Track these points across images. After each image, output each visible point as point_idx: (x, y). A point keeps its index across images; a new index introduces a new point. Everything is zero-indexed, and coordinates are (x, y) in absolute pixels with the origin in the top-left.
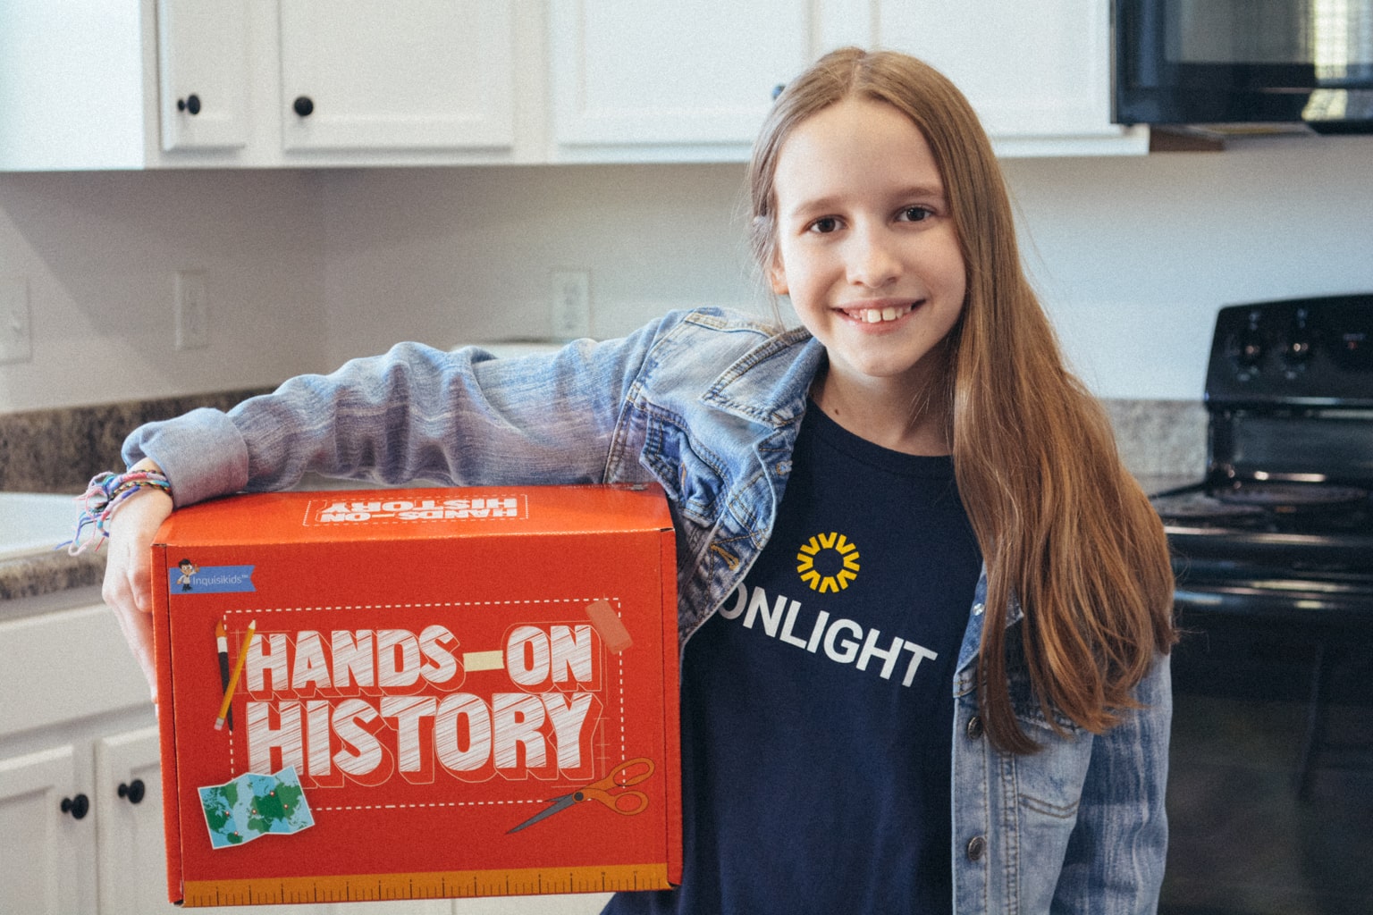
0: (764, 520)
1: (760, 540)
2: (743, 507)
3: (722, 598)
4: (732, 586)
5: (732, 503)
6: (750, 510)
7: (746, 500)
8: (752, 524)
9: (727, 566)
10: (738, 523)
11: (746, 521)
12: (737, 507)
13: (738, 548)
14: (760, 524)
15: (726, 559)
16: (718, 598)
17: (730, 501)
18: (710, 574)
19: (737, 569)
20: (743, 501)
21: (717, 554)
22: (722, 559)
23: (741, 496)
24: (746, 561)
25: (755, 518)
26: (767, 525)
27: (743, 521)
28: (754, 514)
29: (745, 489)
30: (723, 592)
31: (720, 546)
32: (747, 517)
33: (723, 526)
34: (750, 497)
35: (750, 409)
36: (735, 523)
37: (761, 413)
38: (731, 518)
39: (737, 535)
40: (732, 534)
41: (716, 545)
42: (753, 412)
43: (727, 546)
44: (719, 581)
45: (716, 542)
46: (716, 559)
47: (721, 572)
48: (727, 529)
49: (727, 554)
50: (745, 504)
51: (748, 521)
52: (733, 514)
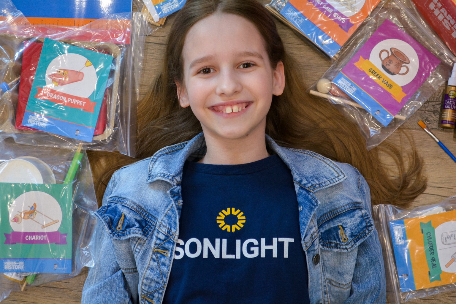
0: (174, 228)
3: (169, 271)
4: (170, 263)
5: (160, 226)
6: (168, 226)
7: (165, 223)
8: (170, 232)
9: (164, 256)
10: (163, 234)
11: (166, 232)
13: (166, 246)
14: (173, 230)
15: (163, 253)
16: (167, 271)
17: (158, 226)
18: (157, 263)
19: (169, 255)
20: (164, 223)
21: (158, 252)
22: (161, 254)
24: (171, 250)
25: (170, 229)
26: (176, 229)
30: (168, 268)
31: (158, 248)
32: (167, 230)
36: (162, 234)
39: (165, 240)
40: (162, 240)
41: (156, 249)
43: (162, 247)
44: (163, 264)
45: (156, 247)
46: (158, 255)
47: (163, 259)
48: (160, 239)
49: (162, 251)
50: (165, 225)
51: (168, 231)
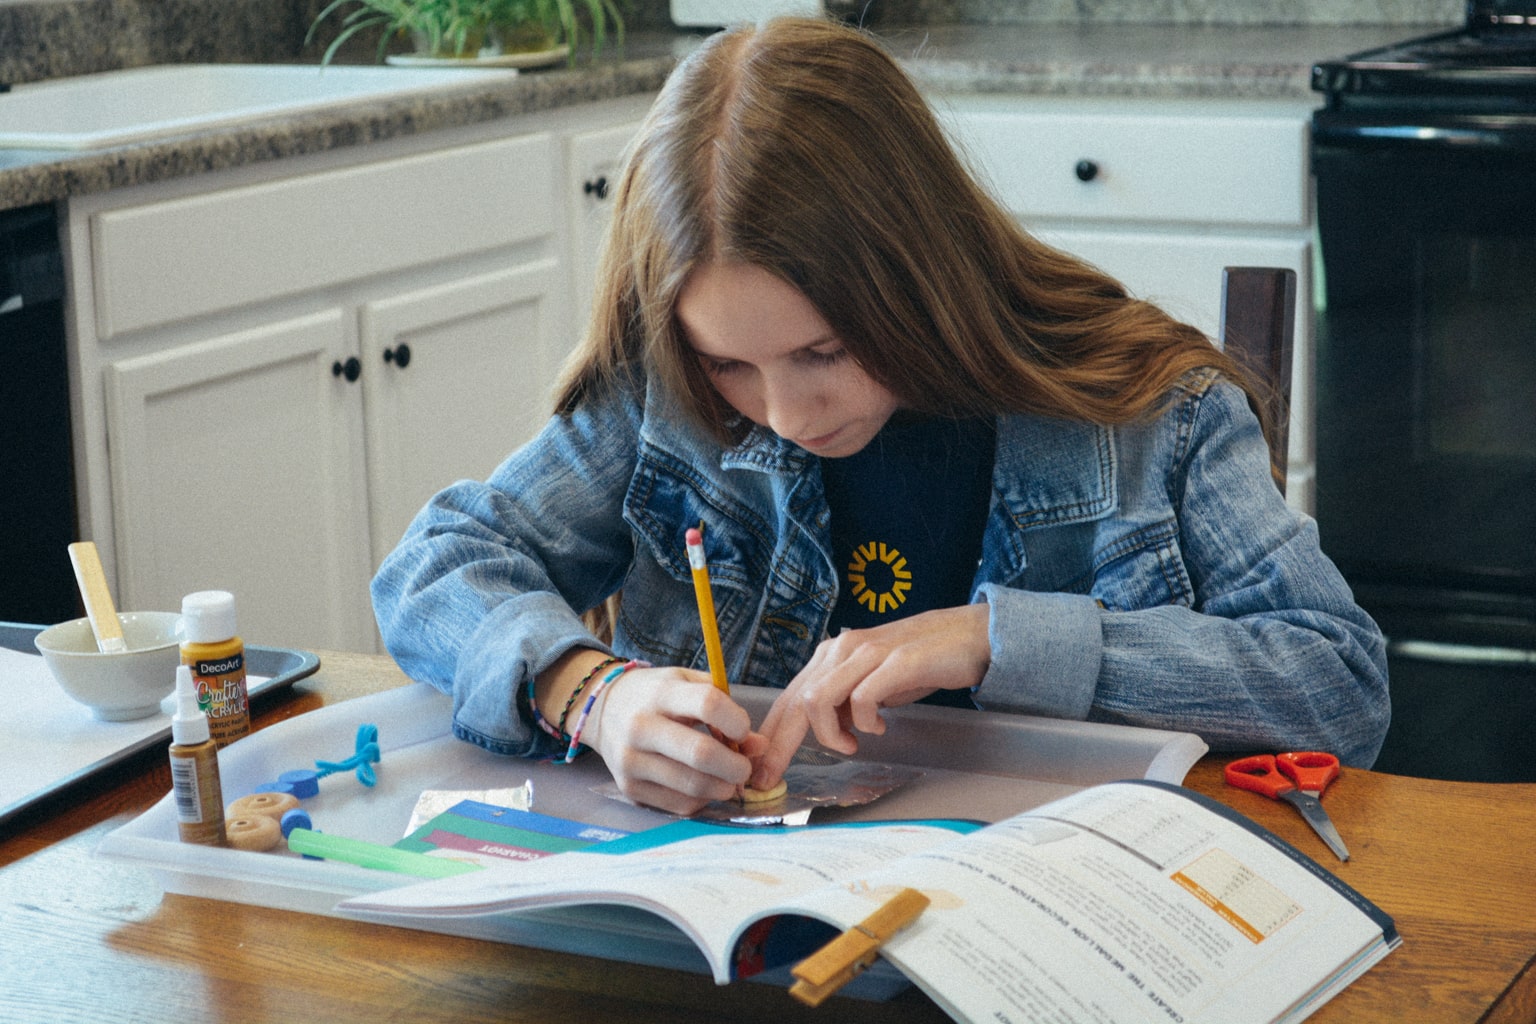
1: (828, 602)
2: (793, 569)
12: (786, 571)
23: (786, 558)
27: (797, 584)
28: (808, 574)
29: (788, 547)
33: (773, 594)
34: (798, 556)
35: (759, 457)
37: (774, 461)
38: (782, 585)
42: (764, 460)
52: (784, 580)
